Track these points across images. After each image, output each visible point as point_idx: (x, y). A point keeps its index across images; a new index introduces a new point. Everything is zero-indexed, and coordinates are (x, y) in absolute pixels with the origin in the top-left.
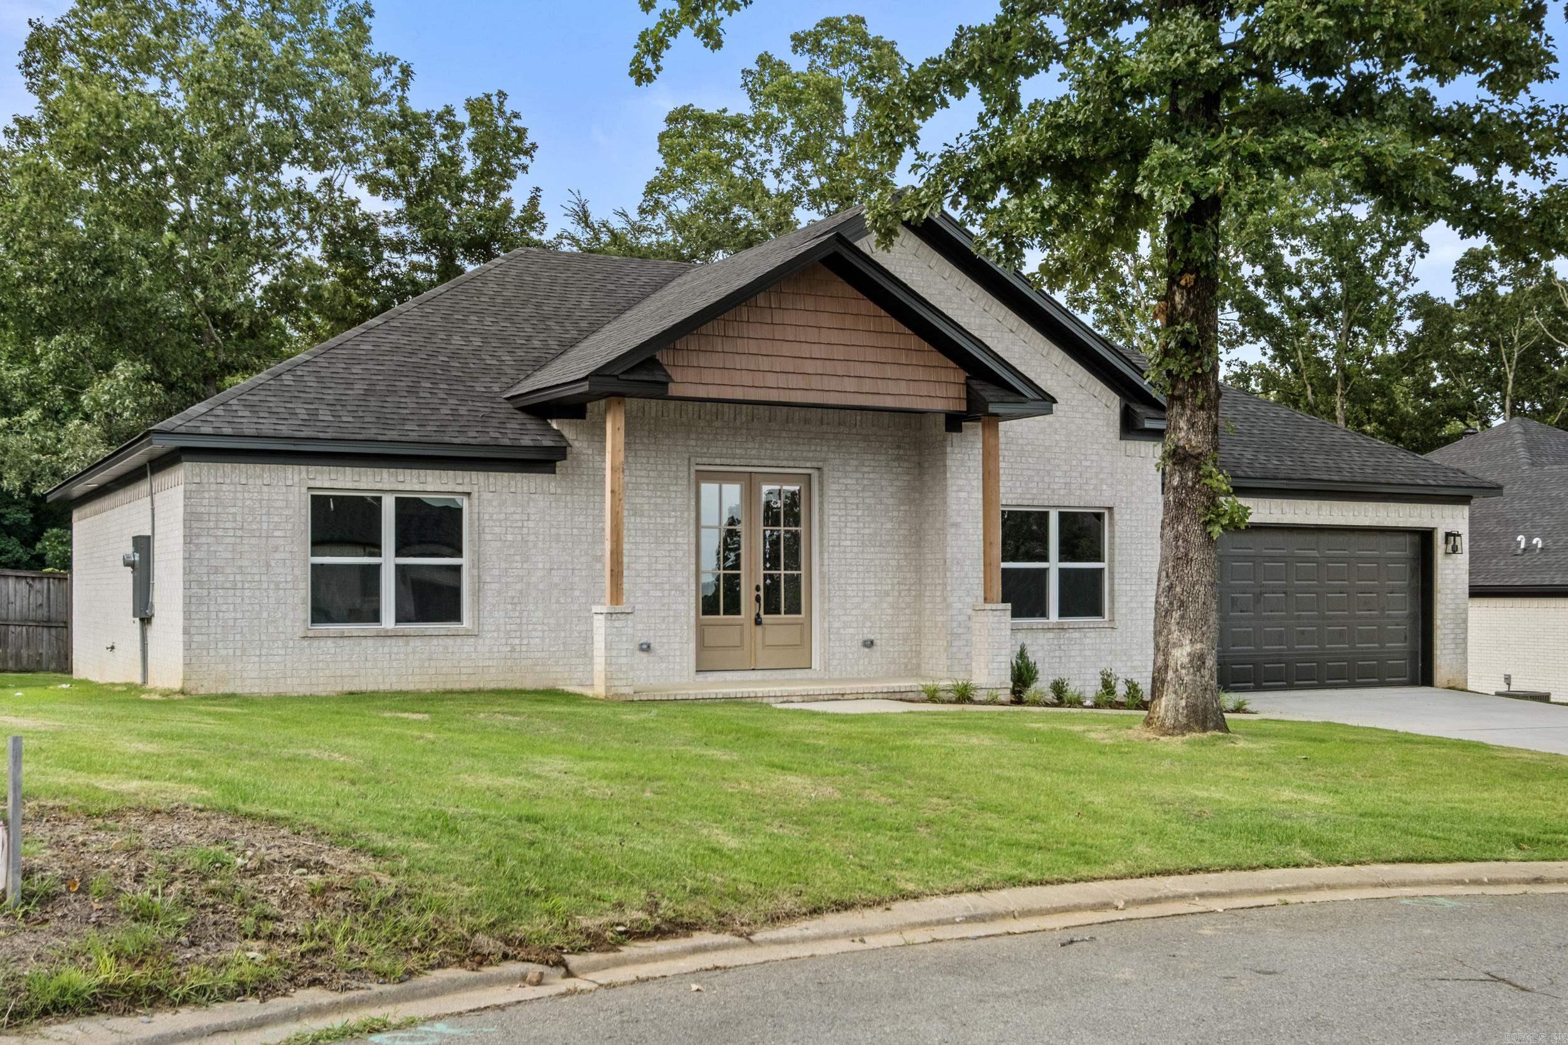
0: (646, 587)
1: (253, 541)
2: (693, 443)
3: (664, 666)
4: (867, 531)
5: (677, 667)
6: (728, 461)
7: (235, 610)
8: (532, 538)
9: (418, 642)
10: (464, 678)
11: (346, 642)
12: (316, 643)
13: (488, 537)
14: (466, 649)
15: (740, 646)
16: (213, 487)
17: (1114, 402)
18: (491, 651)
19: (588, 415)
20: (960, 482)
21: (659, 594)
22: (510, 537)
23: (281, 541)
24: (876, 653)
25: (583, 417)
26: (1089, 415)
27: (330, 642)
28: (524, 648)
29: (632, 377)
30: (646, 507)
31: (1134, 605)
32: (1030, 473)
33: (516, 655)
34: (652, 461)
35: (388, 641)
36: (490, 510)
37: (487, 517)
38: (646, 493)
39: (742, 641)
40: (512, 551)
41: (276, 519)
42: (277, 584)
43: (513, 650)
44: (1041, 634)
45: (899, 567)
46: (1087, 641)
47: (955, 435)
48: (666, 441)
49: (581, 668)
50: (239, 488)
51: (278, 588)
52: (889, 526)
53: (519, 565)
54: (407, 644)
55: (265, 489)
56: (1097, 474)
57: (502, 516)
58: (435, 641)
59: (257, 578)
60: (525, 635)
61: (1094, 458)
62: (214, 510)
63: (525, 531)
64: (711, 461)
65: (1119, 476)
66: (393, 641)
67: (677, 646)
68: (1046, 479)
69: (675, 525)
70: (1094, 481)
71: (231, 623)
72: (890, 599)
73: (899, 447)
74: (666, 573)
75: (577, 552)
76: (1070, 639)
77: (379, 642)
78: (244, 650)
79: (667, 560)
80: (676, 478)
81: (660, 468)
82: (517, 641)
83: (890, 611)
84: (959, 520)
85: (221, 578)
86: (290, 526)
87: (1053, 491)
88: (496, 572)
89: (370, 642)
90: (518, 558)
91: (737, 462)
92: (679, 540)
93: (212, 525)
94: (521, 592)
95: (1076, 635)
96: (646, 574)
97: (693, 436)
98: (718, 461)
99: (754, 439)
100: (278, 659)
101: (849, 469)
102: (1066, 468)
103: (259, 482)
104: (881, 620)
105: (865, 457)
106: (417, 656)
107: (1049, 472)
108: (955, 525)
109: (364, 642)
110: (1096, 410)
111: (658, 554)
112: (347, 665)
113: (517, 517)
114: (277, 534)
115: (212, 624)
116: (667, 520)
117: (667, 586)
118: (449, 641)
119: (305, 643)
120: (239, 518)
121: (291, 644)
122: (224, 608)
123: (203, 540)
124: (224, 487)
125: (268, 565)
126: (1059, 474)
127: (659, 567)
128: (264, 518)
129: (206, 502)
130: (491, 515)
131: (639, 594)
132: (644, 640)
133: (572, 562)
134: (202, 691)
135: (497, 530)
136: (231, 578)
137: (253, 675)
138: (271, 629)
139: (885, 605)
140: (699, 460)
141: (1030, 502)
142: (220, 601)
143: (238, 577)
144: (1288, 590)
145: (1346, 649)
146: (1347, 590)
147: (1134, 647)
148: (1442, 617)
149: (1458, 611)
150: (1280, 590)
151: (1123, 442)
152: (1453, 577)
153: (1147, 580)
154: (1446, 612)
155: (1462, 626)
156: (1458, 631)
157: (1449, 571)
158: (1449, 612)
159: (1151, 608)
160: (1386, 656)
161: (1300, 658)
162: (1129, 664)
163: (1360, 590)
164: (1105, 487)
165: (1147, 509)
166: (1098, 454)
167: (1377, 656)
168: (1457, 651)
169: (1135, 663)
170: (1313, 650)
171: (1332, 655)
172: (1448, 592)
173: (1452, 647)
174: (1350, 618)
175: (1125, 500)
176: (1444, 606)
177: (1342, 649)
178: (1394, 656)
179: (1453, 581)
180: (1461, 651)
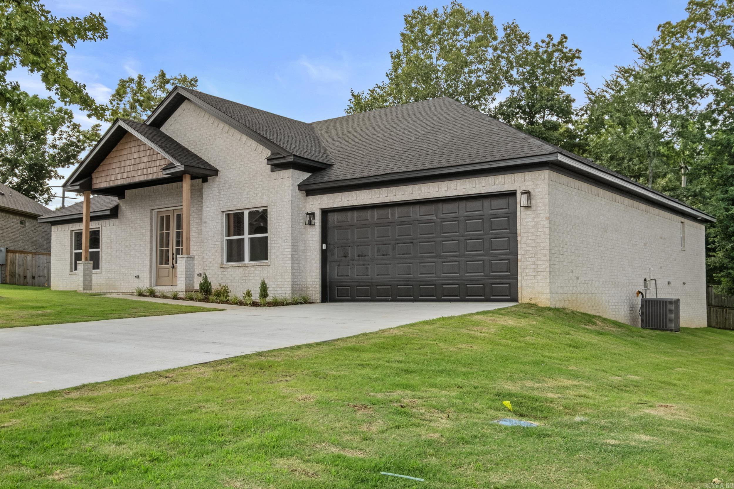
1: (62, 247)
2: (151, 202)
3: (142, 283)
5: (146, 284)
6: (159, 207)
7: (59, 267)
8: (113, 241)
10: (98, 287)
12: (72, 276)
13: (103, 241)
14: (99, 278)
15: (169, 276)
18: (104, 278)
20: (207, 204)
21: (141, 257)
22: (108, 241)
23: (66, 247)
26: (258, 163)
27: (74, 276)
28: (111, 277)
30: (138, 226)
31: (278, 253)
33: (109, 280)
34: (140, 210)
36: (104, 232)
37: (103, 235)
38: (139, 222)
39: (169, 274)
41: (66, 240)
42: (65, 259)
43: (108, 278)
44: (237, 269)
46: (257, 272)
47: (205, 183)
48: (144, 202)
49: (123, 284)
53: (110, 250)
55: (64, 232)
56: (261, 191)
57: (106, 234)
59: (62, 257)
60: (111, 273)
61: (260, 183)
62: (56, 239)
63: (111, 238)
65: (271, 190)
67: (146, 276)
68: (240, 197)
69: (146, 231)
70: (260, 195)
71: (58, 270)
74: (143, 250)
76: (249, 271)
78: (60, 278)
79: (144, 245)
80: (146, 214)
82: (109, 275)
84: (207, 220)
85: (57, 258)
86: (68, 242)
87: (243, 202)
88: (105, 253)
90: (109, 248)
92: (147, 237)
93: (56, 243)
94: (110, 259)
95: (252, 269)
96: (138, 251)
97: (151, 199)
98: (156, 207)
99: (166, 197)
100: (65, 280)
101: (194, 204)
102: (248, 190)
103: (63, 230)
108: (205, 222)
110: (261, 160)
111: (141, 243)
113: (110, 234)
114: (66, 244)
115: (55, 271)
116: (143, 230)
117: (143, 254)
118: (95, 275)
119: (70, 276)
120: (59, 240)
121: (68, 276)
122: (57, 266)
123: (54, 247)
125: (64, 254)
126: (245, 193)
127: (141, 247)
128: (63, 240)
129: (55, 237)
131: (137, 258)
132: (137, 274)
133: (121, 248)
134: (54, 290)
135: (105, 239)
138: (65, 272)
140: (151, 208)
143: (60, 257)
144: (415, 241)
145: (457, 276)
146: (458, 238)
147: (278, 274)
148: (523, 253)
149: (538, 248)
150: (408, 241)
151: (273, 173)
152: (533, 223)
153: (284, 241)
154: (528, 249)
155: (543, 258)
156: (539, 263)
157: (530, 220)
158: (530, 249)
159: (286, 255)
160: (490, 281)
161: (422, 283)
162: (276, 283)
163: (469, 238)
164: (264, 196)
165: (284, 205)
166: (262, 181)
167: (483, 281)
168: (539, 277)
169: (278, 283)
170: (431, 277)
171: (445, 280)
172: (529, 234)
173: (534, 274)
174: (460, 256)
175: (274, 201)
176: (525, 245)
177: (453, 277)
178: (498, 281)
179: (533, 226)
180: (542, 277)
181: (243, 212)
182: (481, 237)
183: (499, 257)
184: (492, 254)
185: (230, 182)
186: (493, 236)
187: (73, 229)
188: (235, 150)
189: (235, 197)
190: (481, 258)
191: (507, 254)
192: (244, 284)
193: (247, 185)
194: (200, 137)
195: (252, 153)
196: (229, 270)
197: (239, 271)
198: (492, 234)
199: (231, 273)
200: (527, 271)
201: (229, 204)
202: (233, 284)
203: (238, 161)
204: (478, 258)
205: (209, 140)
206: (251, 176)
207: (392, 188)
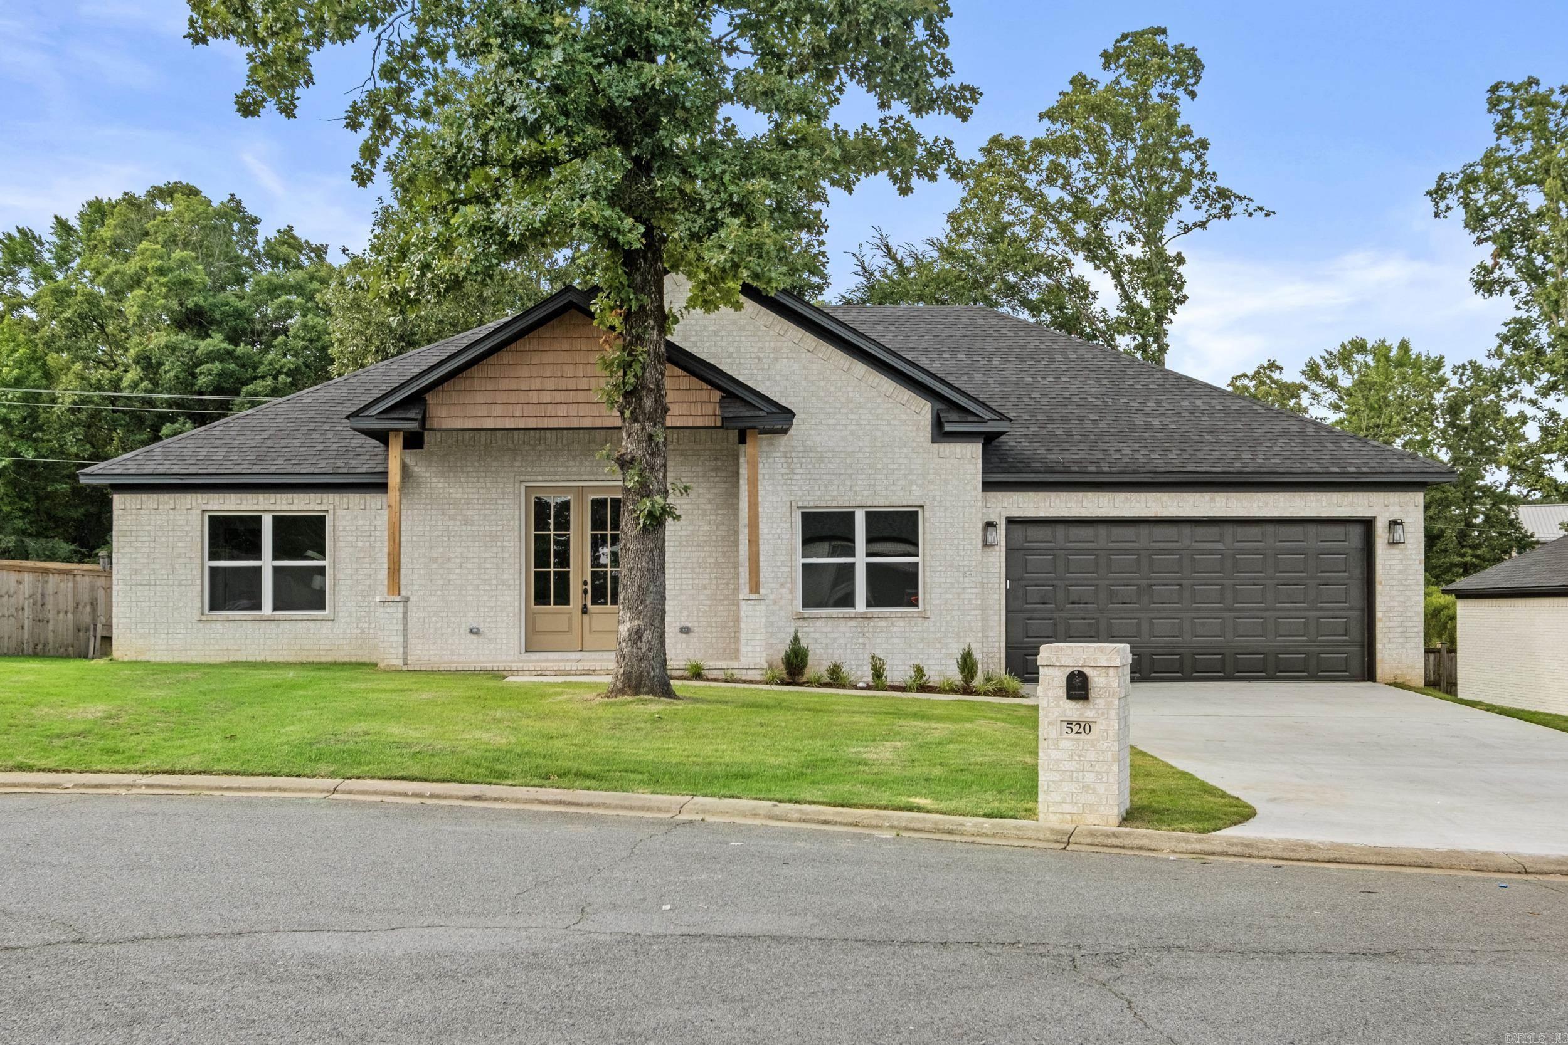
0: (476, 582)
1: (163, 550)
2: (518, 464)
3: (492, 646)
4: (684, 533)
5: (504, 647)
6: (549, 478)
7: (150, 601)
8: (378, 544)
9: (286, 625)
10: (322, 653)
11: (231, 624)
12: (208, 625)
13: (342, 544)
14: (325, 631)
15: (569, 631)
16: (134, 512)
17: (923, 410)
18: (344, 633)
19: (426, 446)
21: (487, 588)
22: (360, 544)
23: (183, 550)
24: (693, 638)
25: (422, 448)
26: (896, 422)
27: (219, 625)
28: (372, 631)
29: (389, 416)
30: (476, 517)
31: (948, 596)
32: (828, 477)
33: (365, 636)
34: (481, 480)
35: (263, 624)
36: (344, 523)
37: (341, 528)
38: (476, 507)
39: (570, 627)
40: (362, 555)
41: (179, 534)
42: (180, 581)
43: (363, 632)
44: (843, 622)
45: (717, 564)
46: (895, 629)
48: (495, 464)
49: (420, 647)
50: (153, 512)
51: (180, 585)
52: (706, 528)
53: (368, 566)
54: (278, 626)
55: (171, 512)
56: (905, 476)
57: (354, 528)
58: (299, 625)
59: (165, 577)
60: (372, 620)
61: (902, 461)
62: (134, 528)
63: (373, 539)
64: (534, 478)
65: (931, 477)
66: (267, 624)
67: (504, 630)
68: (848, 482)
69: (502, 531)
70: (902, 482)
71: (147, 609)
72: (708, 592)
73: (716, 459)
74: (493, 571)
75: (416, 555)
76: (874, 627)
77: (257, 624)
78: (156, 629)
79: (495, 560)
80: (503, 493)
81: (488, 485)
82: (366, 625)
83: (708, 602)
85: (139, 577)
86: (189, 539)
87: (856, 492)
88: (349, 571)
89: (249, 625)
90: (367, 560)
91: (558, 478)
92: (506, 544)
93: (133, 539)
94: (370, 586)
95: (883, 623)
96: (476, 571)
97: (519, 458)
98: (540, 478)
99: (574, 460)
100: (181, 636)
102: (870, 471)
103: (167, 507)
104: (699, 610)
105: (683, 468)
106: (286, 636)
107: (851, 475)
109: (244, 624)
110: (904, 417)
111: (487, 555)
112: (232, 642)
113: (366, 528)
114: (180, 544)
115: (134, 610)
116: (494, 528)
117: (495, 582)
118: (312, 625)
119: (201, 625)
120: (152, 533)
121: (190, 625)
122: (142, 599)
123: (127, 550)
124: (142, 512)
125: (173, 568)
126: (861, 477)
127: (488, 566)
128: (171, 533)
129: (129, 523)
130: (345, 527)
131: (470, 588)
132: (474, 625)
133: (412, 563)
134: (126, 659)
135: (350, 539)
136: (147, 577)
137: (163, 648)
138: (176, 615)
139: (702, 597)
140: (523, 478)
141: (829, 504)
142: (139, 594)
143: (152, 577)
144: (1184, 582)
145: (1262, 641)
146: (1263, 582)
147: (949, 635)
148: (1385, 609)
149: (1409, 603)
150: (1173, 582)
151: (936, 445)
152: (1401, 567)
153: (965, 573)
154: (1392, 603)
155: (1415, 618)
156: (1409, 624)
157: (1396, 562)
158: (1396, 604)
159: (970, 600)
160: (1318, 650)
161: (1199, 650)
162: (944, 651)
163: (1281, 582)
164: (914, 487)
165: (964, 507)
166: (906, 457)
167: (1305, 650)
168: (1408, 645)
169: (950, 651)
170: (1217, 642)
171: (1242, 647)
172: (1394, 583)
173: (1401, 640)
174: (1267, 610)
175: (938, 498)
176: (1387, 598)
177: (1257, 641)
178: (1330, 649)
179: (1401, 572)
180: (1413, 645)
181: (853, 513)
182: (1304, 581)
183: (1331, 614)
184: (1321, 609)
185: (819, 449)
186: (1322, 582)
187: (209, 507)
188: (832, 389)
189: (836, 482)
190: (1303, 614)
191: (1344, 609)
192: (860, 651)
193: (867, 461)
194: (731, 350)
195: (879, 400)
196: (818, 624)
197: (845, 627)
198: (1320, 578)
199: (824, 630)
200: (1391, 635)
201: (818, 493)
202: (830, 651)
203: (843, 411)
204: (1298, 614)
205: (759, 359)
206: (878, 444)
207: (1159, 495)
